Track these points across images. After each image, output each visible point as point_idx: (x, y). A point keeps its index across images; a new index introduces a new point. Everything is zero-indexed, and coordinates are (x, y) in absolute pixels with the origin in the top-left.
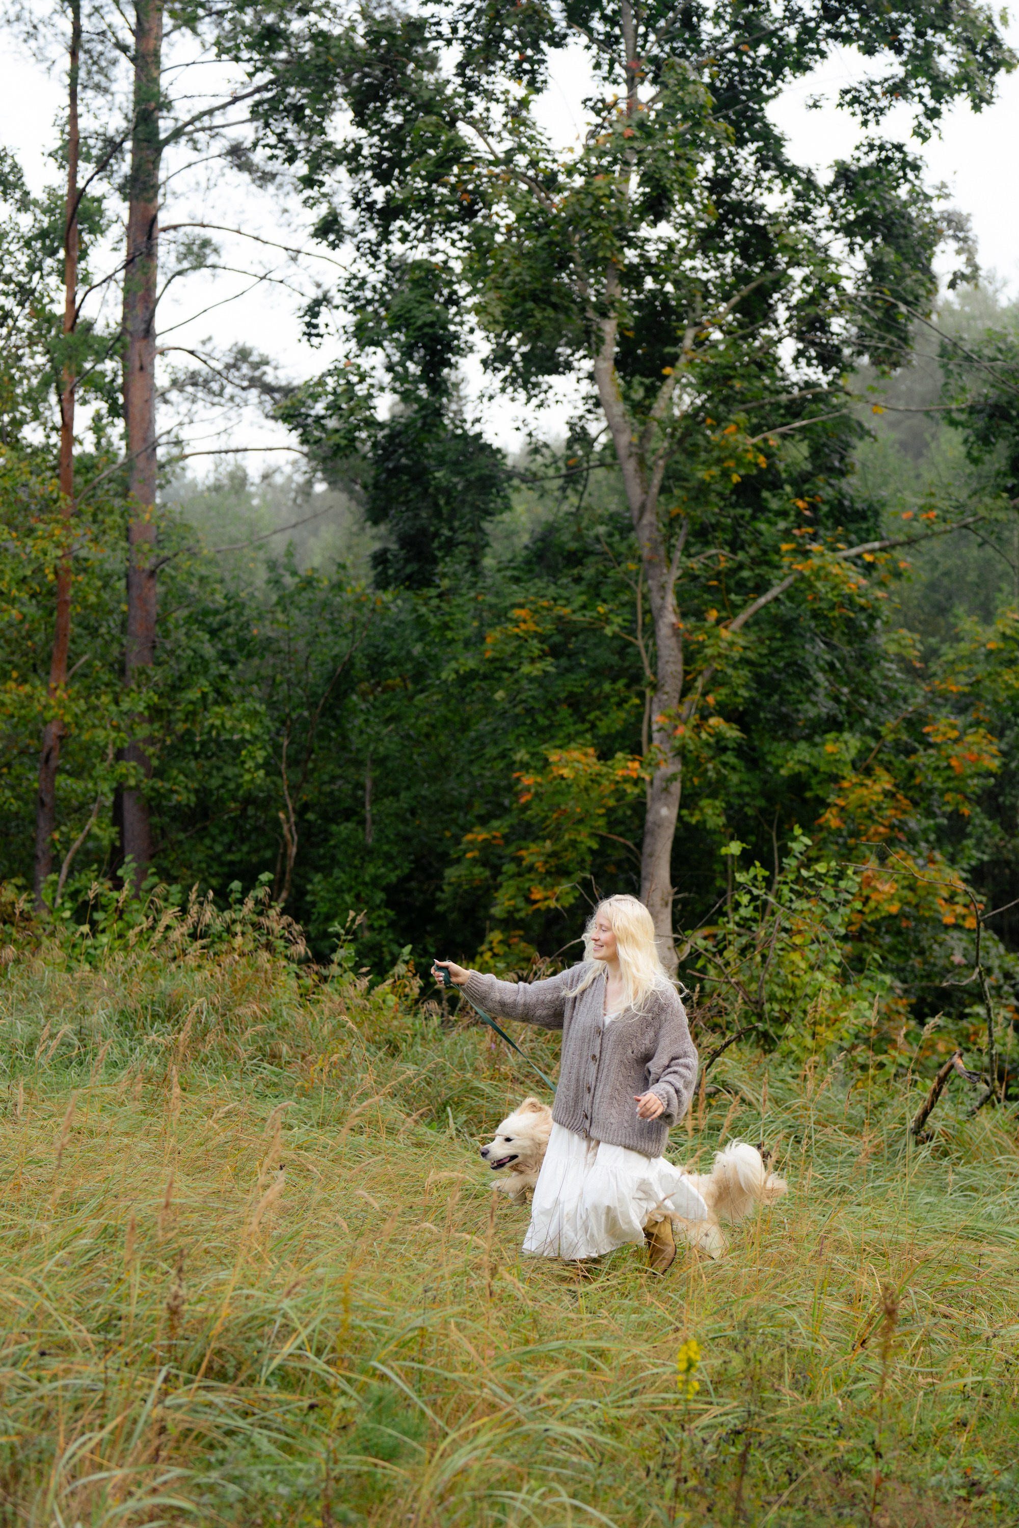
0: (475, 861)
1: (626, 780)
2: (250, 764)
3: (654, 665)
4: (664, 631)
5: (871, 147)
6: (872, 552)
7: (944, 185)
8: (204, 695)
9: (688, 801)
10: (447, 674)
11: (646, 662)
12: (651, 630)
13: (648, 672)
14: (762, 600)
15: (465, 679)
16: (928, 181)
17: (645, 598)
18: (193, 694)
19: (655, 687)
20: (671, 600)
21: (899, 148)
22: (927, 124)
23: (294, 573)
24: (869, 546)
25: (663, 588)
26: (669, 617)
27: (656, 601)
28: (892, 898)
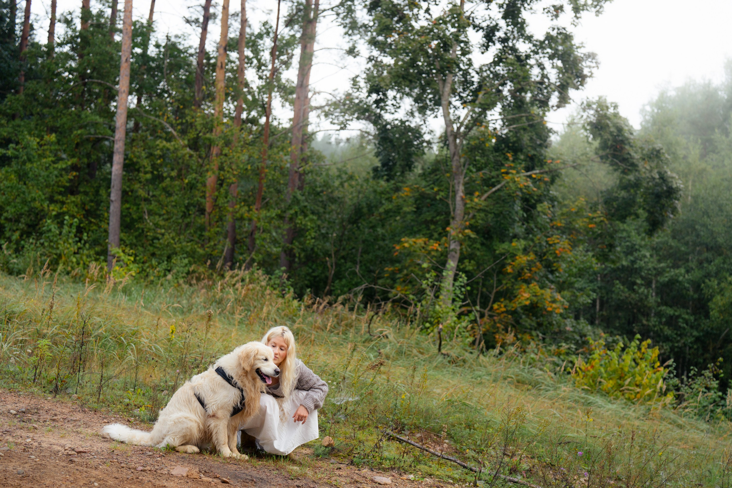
0: (388, 278)
1: (433, 250)
2: (309, 237)
3: (454, 210)
4: (458, 198)
5: (554, 29)
6: (535, 174)
7: (582, 43)
8: (296, 212)
9: (461, 260)
10: (381, 210)
11: (452, 210)
12: (454, 197)
13: (452, 213)
14: (494, 189)
15: (387, 212)
16: (576, 41)
17: (453, 186)
18: (292, 212)
19: (453, 218)
20: (461, 188)
21: (564, 29)
22: (576, 21)
23: (346, 173)
24: (534, 172)
25: (459, 183)
26: (460, 194)
27: (457, 188)
28: (528, 299)
